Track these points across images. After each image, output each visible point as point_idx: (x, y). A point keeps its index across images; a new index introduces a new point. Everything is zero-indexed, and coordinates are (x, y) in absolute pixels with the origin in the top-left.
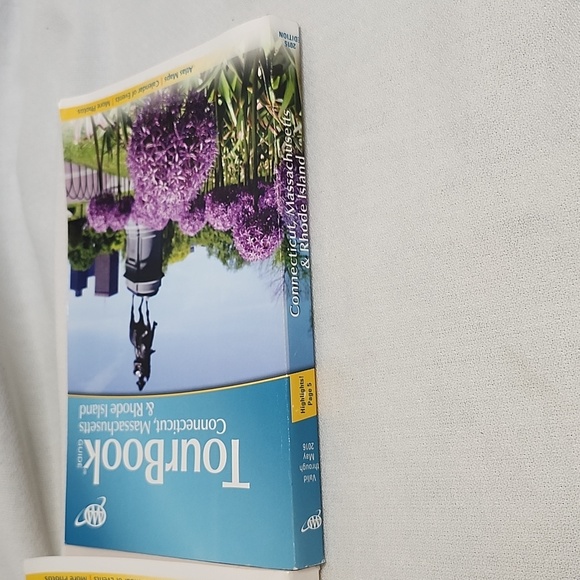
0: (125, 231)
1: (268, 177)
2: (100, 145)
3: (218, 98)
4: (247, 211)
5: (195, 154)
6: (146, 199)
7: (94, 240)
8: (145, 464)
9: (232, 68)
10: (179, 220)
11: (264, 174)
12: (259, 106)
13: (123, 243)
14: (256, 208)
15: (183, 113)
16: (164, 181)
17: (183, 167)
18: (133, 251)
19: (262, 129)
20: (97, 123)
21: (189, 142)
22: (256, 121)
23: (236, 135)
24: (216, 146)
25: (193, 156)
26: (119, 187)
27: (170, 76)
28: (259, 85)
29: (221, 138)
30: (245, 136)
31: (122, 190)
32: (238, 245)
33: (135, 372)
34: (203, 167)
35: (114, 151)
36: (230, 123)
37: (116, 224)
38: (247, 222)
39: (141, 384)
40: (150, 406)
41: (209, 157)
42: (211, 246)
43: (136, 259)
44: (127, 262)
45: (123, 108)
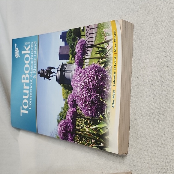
0: (74, 63)
1: (75, 139)
2: (102, 46)
3: (100, 120)
4: (69, 128)
5: (88, 105)
6: (81, 75)
7: (74, 44)
8: (25, 74)
9: (106, 131)
10: (72, 94)
11: (76, 137)
12: (93, 141)
13: (71, 62)
14: (69, 132)
15: (101, 99)
16: (83, 86)
17: (85, 97)
18: (68, 68)
19: (87, 140)
20: (110, 43)
21: (91, 102)
22: (89, 138)
23: (88, 127)
24: (88, 116)
25: (87, 104)
26: (87, 59)
27: (114, 93)
28: (98, 143)
29: (89, 119)
30: (87, 132)
31: (86, 61)
32: (62, 121)
33: (41, 70)
34: (83, 108)
35: (98, 56)
36: (92, 125)
37: (77, 57)
38: (67, 127)
39: (39, 73)
40: (35, 77)
41: (85, 112)
42: (64, 109)
43: (66, 70)
44: (66, 64)
45: (111, 61)
